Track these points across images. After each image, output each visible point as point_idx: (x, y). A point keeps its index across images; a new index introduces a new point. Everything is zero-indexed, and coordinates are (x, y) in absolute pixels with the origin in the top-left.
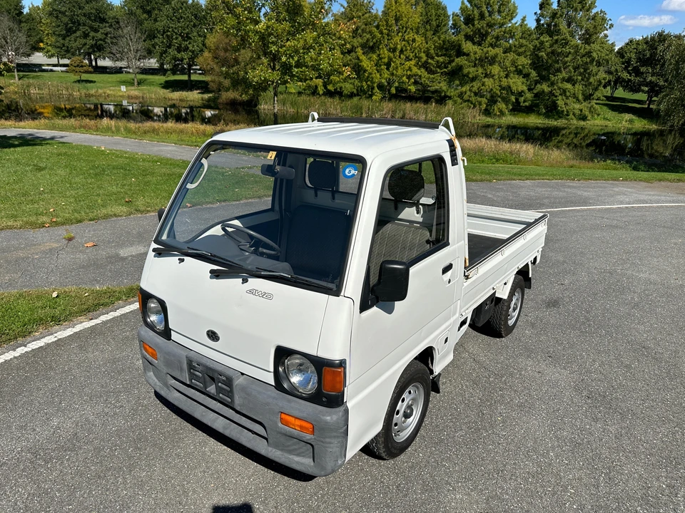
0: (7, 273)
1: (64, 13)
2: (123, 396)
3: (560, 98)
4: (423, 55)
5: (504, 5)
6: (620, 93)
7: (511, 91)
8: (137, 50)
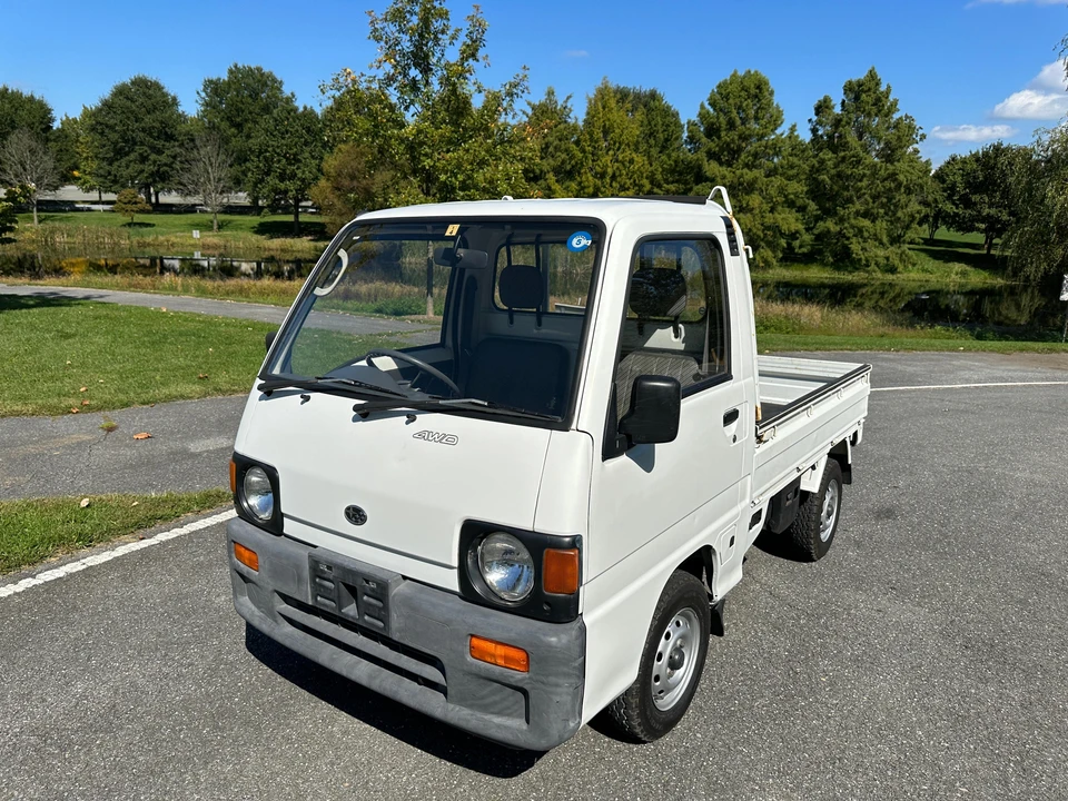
0: (9, 475)
1: (112, 128)
2: (193, 650)
3: (854, 240)
4: (646, 182)
5: (763, 108)
6: (943, 233)
7: (780, 231)
8: (220, 180)
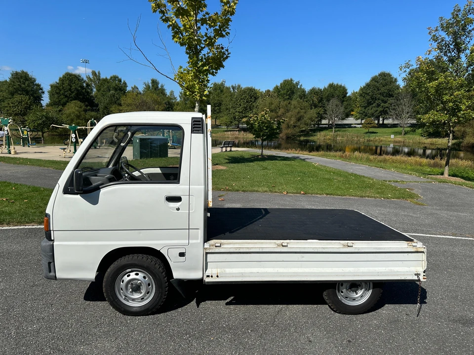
8: (408, 112)
